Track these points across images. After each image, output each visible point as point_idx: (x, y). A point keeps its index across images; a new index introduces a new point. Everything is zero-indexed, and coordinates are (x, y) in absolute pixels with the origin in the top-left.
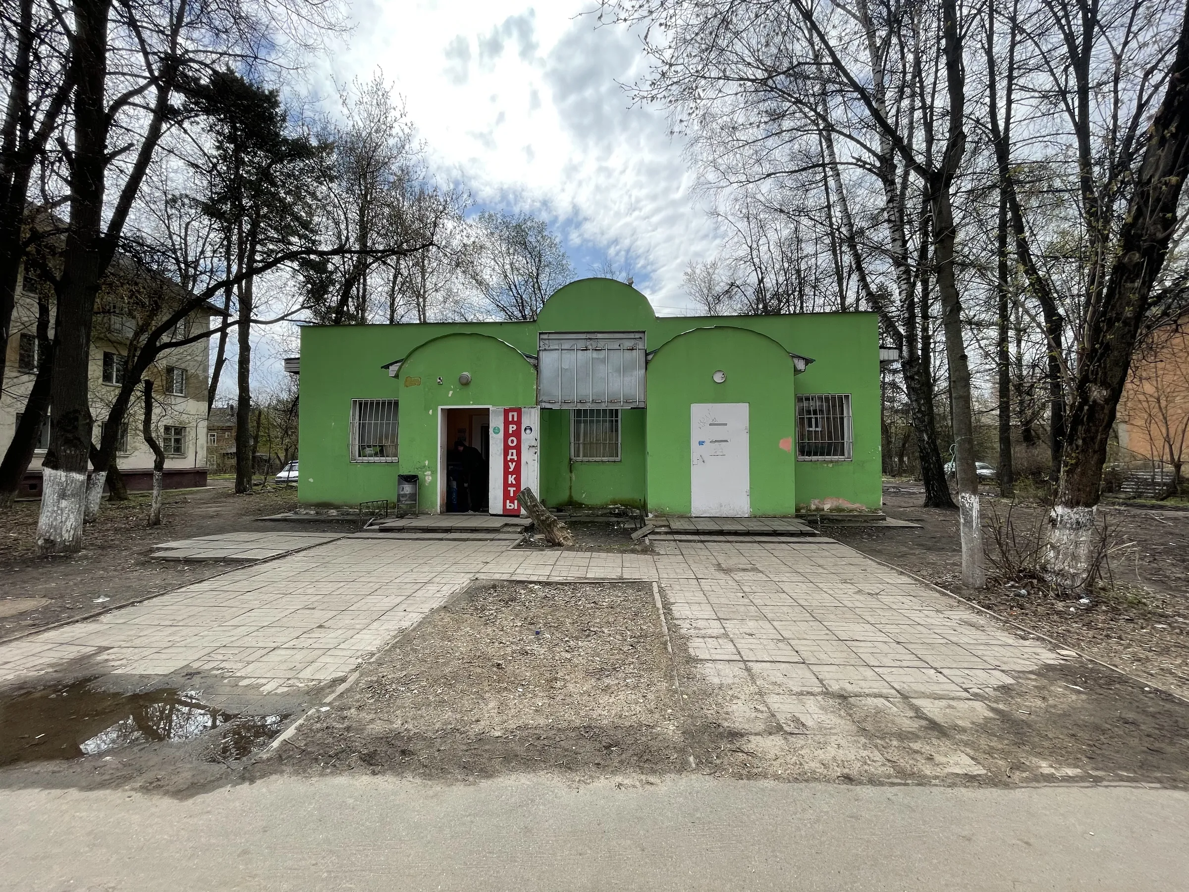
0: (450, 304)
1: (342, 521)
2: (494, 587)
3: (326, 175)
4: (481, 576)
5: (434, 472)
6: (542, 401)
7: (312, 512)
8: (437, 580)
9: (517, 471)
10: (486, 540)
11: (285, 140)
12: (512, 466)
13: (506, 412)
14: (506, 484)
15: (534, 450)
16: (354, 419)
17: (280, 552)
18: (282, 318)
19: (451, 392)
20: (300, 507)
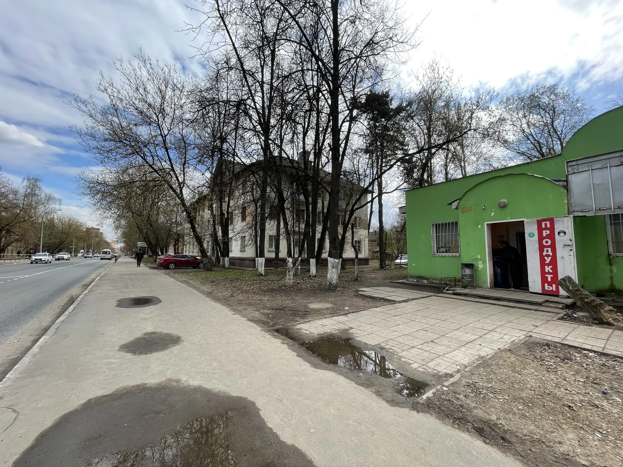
0: (482, 160)
1: (431, 286)
2: (548, 345)
3: (410, 117)
4: (534, 335)
5: (484, 262)
6: (574, 211)
7: (415, 281)
8: (498, 330)
9: (554, 263)
10: (531, 310)
11: (392, 109)
12: (548, 260)
13: (539, 223)
14: (543, 273)
15: (569, 248)
16: (433, 233)
17: (405, 299)
18: (396, 189)
19: (493, 213)
20: (409, 278)
